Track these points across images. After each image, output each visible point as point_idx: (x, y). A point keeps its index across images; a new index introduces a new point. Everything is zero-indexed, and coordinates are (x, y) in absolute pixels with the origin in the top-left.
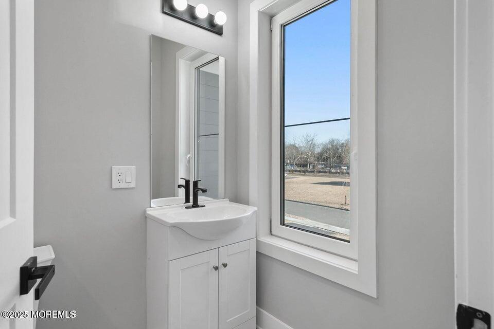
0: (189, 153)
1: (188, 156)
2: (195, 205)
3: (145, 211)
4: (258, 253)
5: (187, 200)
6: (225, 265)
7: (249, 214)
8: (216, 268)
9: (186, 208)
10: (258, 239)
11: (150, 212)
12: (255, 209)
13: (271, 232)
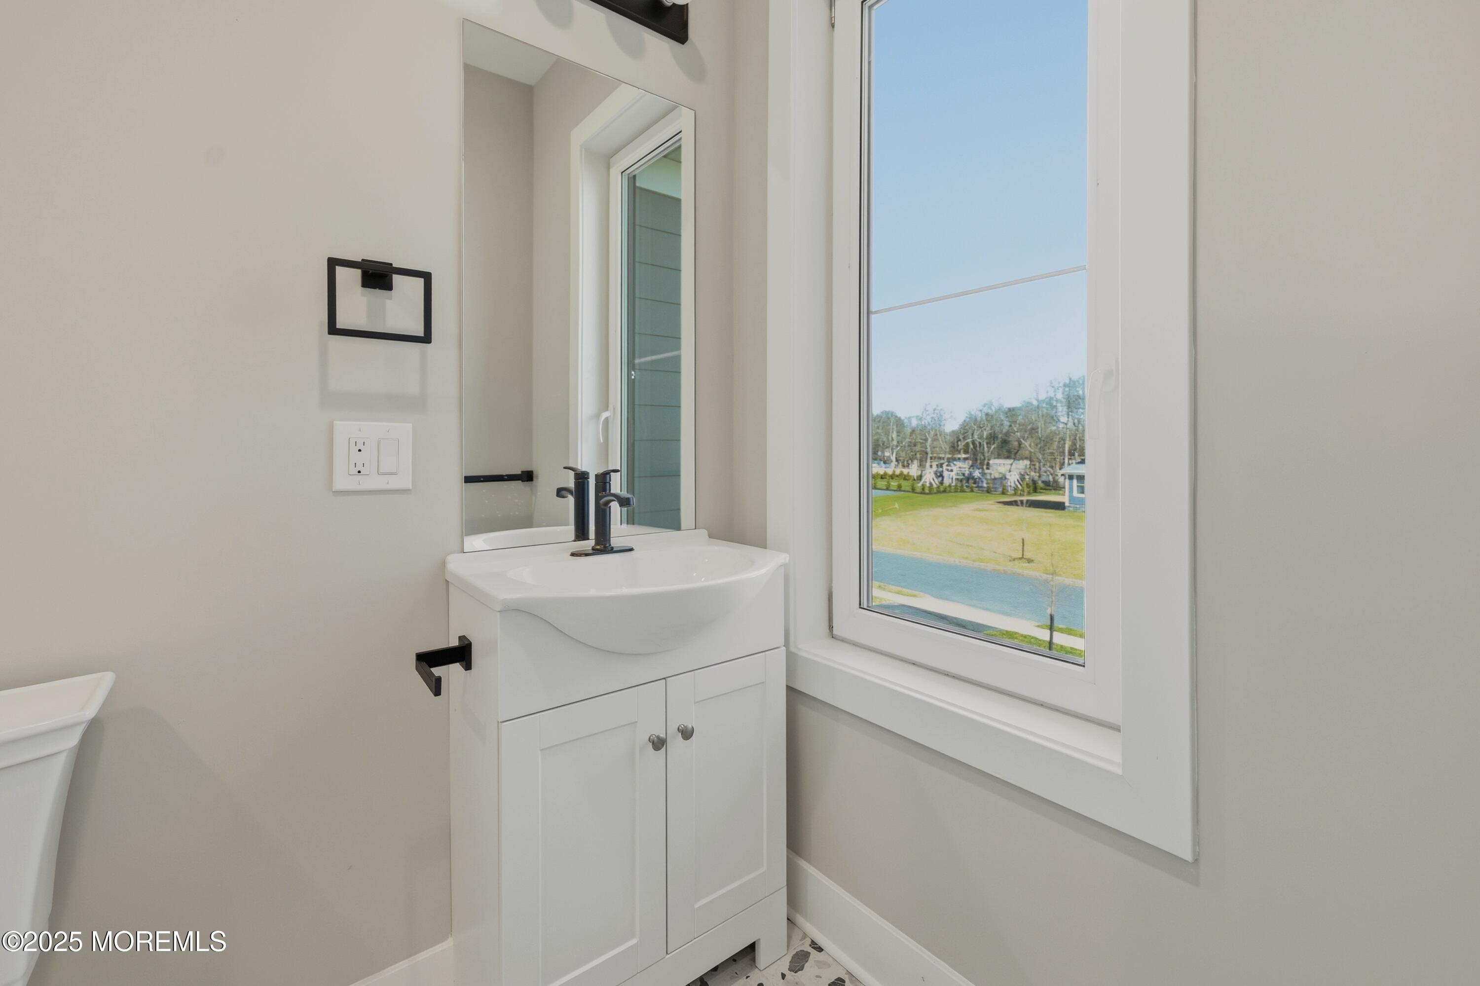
0: (607, 409)
1: (605, 415)
2: (603, 546)
3: (443, 564)
4: (790, 690)
5: (581, 533)
6: (687, 734)
7: (763, 571)
8: (659, 744)
9: (573, 555)
10: (792, 649)
11: (456, 565)
12: (783, 558)
13: (831, 627)
